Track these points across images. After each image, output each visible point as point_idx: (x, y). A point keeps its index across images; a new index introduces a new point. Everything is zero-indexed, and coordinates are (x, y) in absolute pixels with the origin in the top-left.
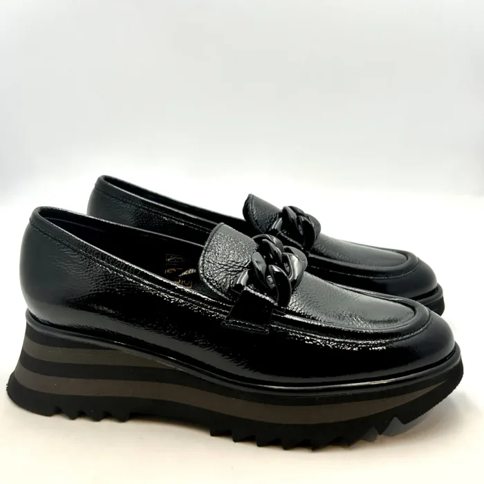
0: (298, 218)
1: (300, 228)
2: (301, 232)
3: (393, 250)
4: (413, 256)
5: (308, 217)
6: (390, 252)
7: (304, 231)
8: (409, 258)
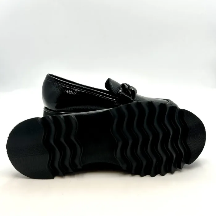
0: (129, 87)
1: (130, 91)
2: (130, 93)
3: (164, 99)
4: (171, 101)
5: (132, 87)
6: (162, 100)
7: (131, 92)
8: (169, 101)
